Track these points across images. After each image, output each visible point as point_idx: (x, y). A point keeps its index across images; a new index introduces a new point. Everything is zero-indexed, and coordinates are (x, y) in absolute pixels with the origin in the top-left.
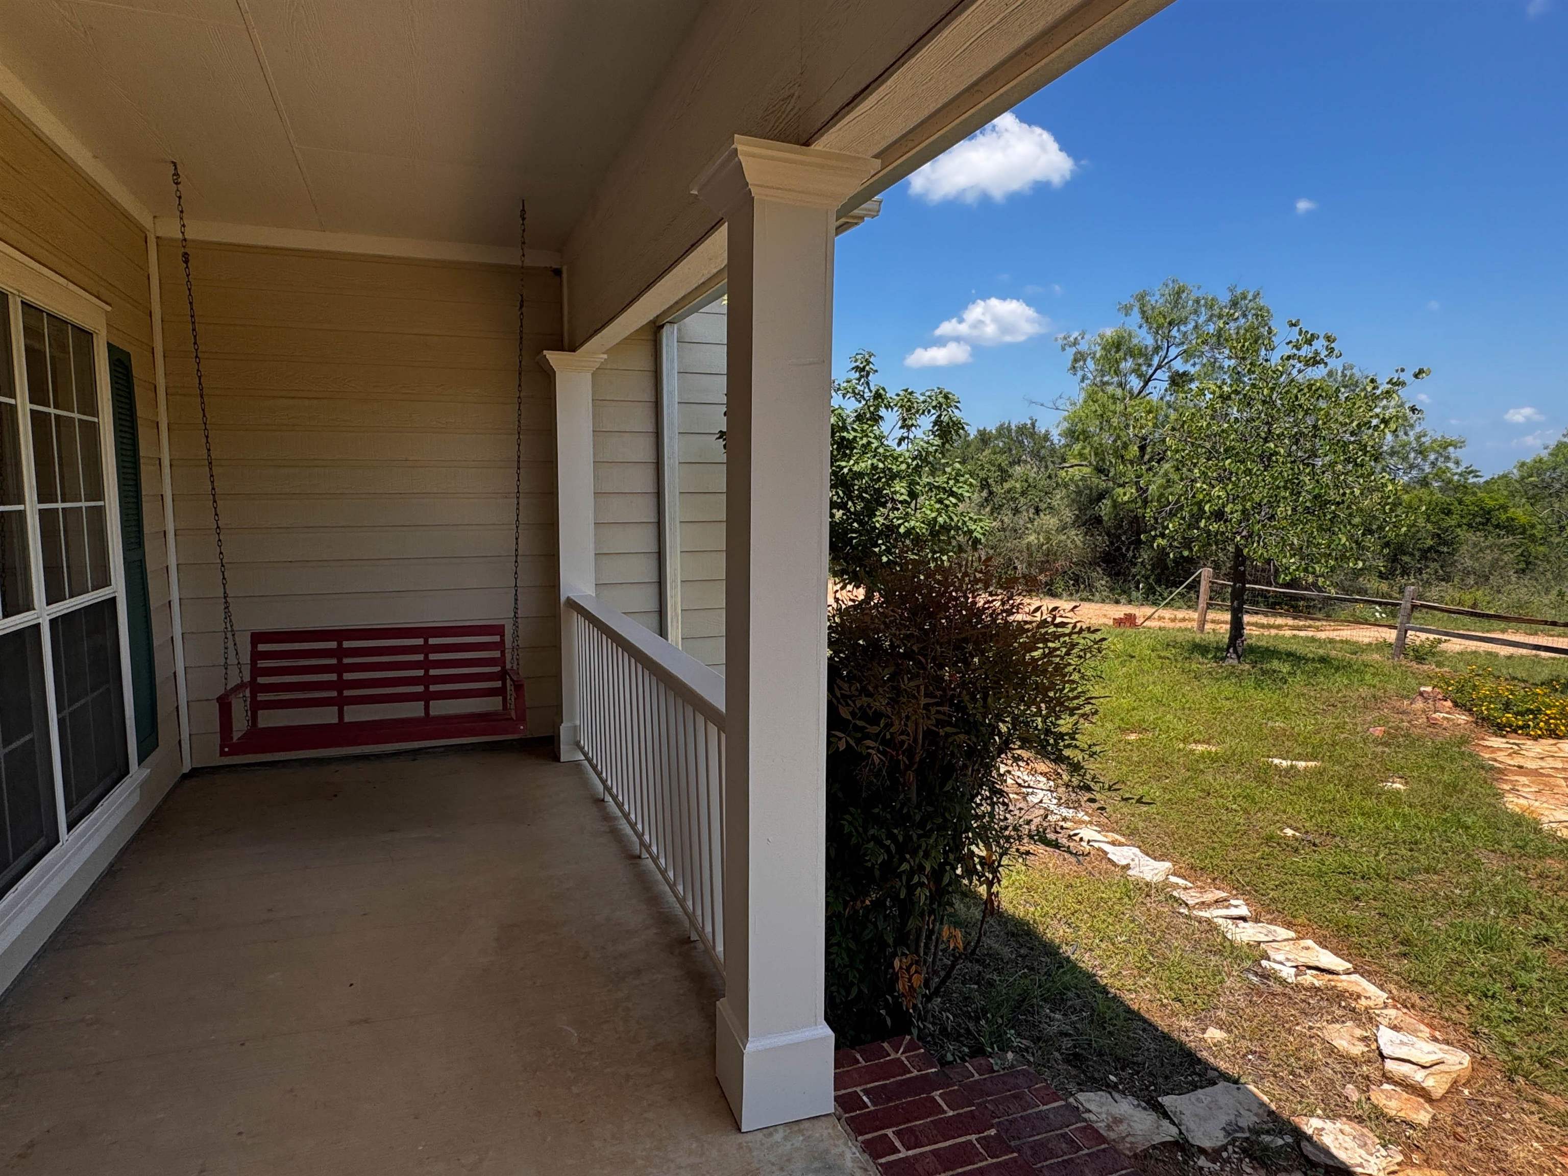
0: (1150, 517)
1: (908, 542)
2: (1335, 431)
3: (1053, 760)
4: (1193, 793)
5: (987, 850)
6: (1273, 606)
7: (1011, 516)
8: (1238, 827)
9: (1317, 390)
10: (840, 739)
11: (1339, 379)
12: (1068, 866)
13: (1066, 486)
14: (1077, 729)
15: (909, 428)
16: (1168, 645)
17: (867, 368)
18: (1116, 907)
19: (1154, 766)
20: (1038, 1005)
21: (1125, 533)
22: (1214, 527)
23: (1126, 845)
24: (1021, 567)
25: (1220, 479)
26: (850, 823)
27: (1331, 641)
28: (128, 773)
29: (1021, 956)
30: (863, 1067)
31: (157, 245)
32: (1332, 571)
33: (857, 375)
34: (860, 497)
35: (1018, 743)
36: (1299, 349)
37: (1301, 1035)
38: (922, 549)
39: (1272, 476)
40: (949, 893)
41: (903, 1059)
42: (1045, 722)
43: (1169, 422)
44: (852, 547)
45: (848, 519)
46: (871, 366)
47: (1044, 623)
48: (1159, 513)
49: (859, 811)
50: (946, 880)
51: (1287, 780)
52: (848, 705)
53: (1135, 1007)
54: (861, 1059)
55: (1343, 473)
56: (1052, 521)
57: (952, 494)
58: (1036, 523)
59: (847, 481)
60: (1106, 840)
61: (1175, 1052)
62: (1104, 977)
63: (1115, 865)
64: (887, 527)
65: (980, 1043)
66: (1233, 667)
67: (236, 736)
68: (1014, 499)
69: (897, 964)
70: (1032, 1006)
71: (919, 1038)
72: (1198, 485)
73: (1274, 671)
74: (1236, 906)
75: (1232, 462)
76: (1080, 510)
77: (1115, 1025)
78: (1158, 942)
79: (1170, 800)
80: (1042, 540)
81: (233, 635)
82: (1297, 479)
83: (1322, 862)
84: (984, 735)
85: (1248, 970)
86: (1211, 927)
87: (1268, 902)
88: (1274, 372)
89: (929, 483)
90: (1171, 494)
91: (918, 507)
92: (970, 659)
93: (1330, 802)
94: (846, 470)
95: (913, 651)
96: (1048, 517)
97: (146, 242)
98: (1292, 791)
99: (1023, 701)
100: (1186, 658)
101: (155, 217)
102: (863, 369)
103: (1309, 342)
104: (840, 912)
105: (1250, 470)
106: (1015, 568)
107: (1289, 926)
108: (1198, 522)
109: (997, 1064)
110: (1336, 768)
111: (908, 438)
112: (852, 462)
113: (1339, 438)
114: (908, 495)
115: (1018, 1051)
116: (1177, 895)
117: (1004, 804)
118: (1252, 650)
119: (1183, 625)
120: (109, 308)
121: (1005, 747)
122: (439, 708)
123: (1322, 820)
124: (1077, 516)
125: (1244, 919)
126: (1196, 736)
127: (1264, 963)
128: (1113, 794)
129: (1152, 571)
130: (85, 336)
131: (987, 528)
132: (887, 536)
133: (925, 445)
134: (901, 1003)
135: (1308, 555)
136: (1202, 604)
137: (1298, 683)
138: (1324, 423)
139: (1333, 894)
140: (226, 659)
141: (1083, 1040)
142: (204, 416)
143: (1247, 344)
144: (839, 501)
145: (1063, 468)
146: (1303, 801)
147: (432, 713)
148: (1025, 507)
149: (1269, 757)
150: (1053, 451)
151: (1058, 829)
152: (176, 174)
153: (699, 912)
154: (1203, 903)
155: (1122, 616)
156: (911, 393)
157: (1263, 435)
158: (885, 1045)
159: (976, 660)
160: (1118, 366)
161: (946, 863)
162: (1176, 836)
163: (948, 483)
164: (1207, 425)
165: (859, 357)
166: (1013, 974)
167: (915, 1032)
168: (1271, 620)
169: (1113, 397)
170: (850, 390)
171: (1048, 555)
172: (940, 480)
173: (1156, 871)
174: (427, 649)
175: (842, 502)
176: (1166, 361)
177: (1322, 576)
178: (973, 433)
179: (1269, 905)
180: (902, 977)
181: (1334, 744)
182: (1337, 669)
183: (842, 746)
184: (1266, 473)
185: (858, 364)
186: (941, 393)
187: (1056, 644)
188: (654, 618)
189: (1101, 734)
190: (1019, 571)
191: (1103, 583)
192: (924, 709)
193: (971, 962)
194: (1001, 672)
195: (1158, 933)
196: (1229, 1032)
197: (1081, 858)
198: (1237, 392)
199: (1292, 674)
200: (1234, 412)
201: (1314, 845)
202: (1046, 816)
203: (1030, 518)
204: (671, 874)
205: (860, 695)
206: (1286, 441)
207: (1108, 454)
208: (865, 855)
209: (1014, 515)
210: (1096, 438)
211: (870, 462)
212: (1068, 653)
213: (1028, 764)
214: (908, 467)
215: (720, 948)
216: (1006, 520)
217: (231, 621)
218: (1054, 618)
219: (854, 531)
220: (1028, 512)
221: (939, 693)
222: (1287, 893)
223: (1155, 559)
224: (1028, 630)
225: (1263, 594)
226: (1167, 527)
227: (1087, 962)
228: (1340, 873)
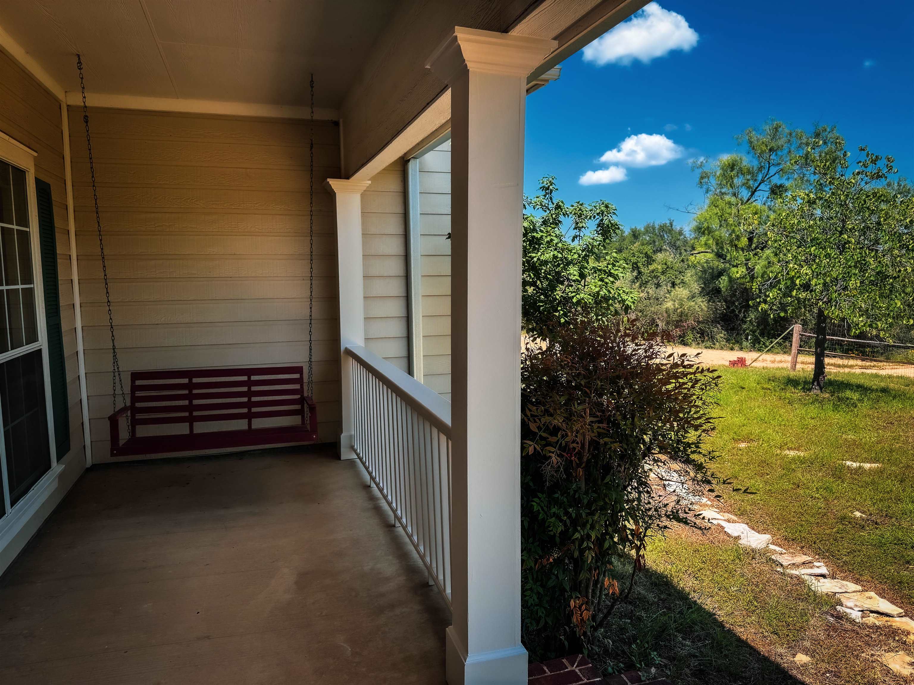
0: (756, 288)
1: (579, 308)
2: (893, 226)
3: (683, 462)
4: (787, 486)
5: (636, 525)
6: (846, 351)
7: (654, 289)
8: (820, 510)
9: (881, 196)
10: (531, 445)
11: (896, 188)
12: (695, 536)
13: (694, 267)
14: (700, 440)
15: (580, 229)
16: (769, 380)
17: (551, 187)
18: (731, 566)
19: (759, 466)
20: (674, 635)
21: (737, 300)
22: (803, 295)
23: (738, 522)
24: (661, 325)
25: (806, 261)
26: (538, 504)
27: (890, 377)
28: (50, 468)
29: (661, 600)
30: (548, 676)
31: (68, 110)
32: (890, 326)
33: (544, 193)
34: (545, 278)
35: (658, 449)
36: (866, 167)
37: (865, 660)
38: (589, 313)
39: (845, 259)
40: (608, 554)
41: (577, 671)
42: (677, 435)
43: (769, 221)
44: (540, 313)
45: (536, 293)
46: (553, 186)
47: (676, 365)
48: (763, 285)
49: (544, 496)
50: (606, 545)
51: (856, 477)
52: (535, 422)
53: (744, 638)
54: (547, 670)
55: (899, 256)
56: (684, 292)
57: (610, 274)
58: (672, 294)
59: (536, 267)
60: (723, 518)
61: (773, 670)
62: (721, 615)
63: (729, 535)
64: (564, 298)
65: (632, 661)
66: (817, 395)
67: (121, 443)
68: (656, 277)
69: (572, 603)
70: (669, 635)
71: (589, 656)
72: (791, 265)
73: (848, 399)
74: (818, 567)
75: (816, 249)
76: (705, 283)
77: (730, 650)
78: (760, 592)
79: (770, 490)
80: (677, 306)
81: (119, 374)
82: (864, 260)
83: (882, 536)
84: (632, 444)
85: (827, 613)
86: (800, 581)
87: (841, 564)
88: (848, 184)
89: (594, 268)
90: (772, 272)
91: (586, 284)
92: (622, 390)
93: (888, 493)
94: (535, 259)
95: (581, 384)
96: (682, 289)
97: (60, 109)
98: (860, 484)
99: (661, 420)
100: (783, 389)
101: (66, 92)
102: (548, 188)
103: (874, 162)
104: (531, 567)
105: (829, 255)
106: (657, 325)
107: (857, 581)
108: (791, 291)
109: (644, 676)
110: (893, 468)
111: (579, 236)
112: (539, 254)
113: (895, 230)
114: (579, 276)
115: (657, 667)
116: (775, 558)
117: (648, 492)
118: (831, 383)
119: (781, 365)
120: (35, 154)
121: (648, 451)
122: (259, 424)
123: (882, 506)
124: (703, 288)
125: (823, 576)
126: (790, 445)
127: (839, 608)
128: (729, 486)
129: (758, 327)
130: (20, 174)
131: (636, 298)
132: (564, 305)
133: (591, 241)
134: (575, 632)
135: (873, 315)
136: (794, 350)
137: (864, 407)
138: (885, 220)
139: (890, 559)
140: (115, 390)
141: (706, 660)
142: (99, 226)
143: (828, 164)
144: (531, 280)
145: (692, 254)
146: (867, 492)
147: (253, 427)
148: (664, 283)
149: (843, 460)
150: (685, 242)
151: (687, 510)
152: (80, 62)
153: (434, 565)
154: (794, 564)
155: (736, 359)
156: (581, 205)
157: (839, 229)
158: (564, 661)
159: (626, 391)
160: (733, 181)
161: (607, 533)
162: (774, 516)
163: (607, 267)
164: (797, 223)
165: (545, 180)
166: (655, 613)
167: (586, 652)
168: (845, 362)
169: (730, 203)
170: (539, 203)
171: (681, 316)
172: (602, 265)
173: (760, 541)
174: (249, 383)
175: (533, 281)
176: (768, 177)
177: (883, 330)
178: (627, 232)
179: (842, 566)
180: (576, 613)
181: (891, 451)
182: (894, 397)
183: (531, 450)
184: (841, 256)
185: (544, 184)
186: (603, 204)
187: (685, 380)
188: (405, 362)
189: (720, 442)
190: (660, 327)
191: (722, 335)
192: (589, 425)
193: (626, 603)
194: (644, 399)
195: (761, 586)
196: (812, 657)
197: (705, 532)
198: (821, 199)
199: (861, 400)
200: (818, 212)
201: (876, 523)
202: (678, 501)
203: (668, 290)
204: (415, 538)
205: (544, 415)
206: (857, 233)
207: (726, 244)
208: (549, 527)
209: (657, 288)
210: (717, 233)
211: (552, 253)
212: (693, 387)
213: (665, 464)
214: (579, 256)
215: (449, 590)
216: (650, 291)
217: (117, 365)
218: (683, 361)
219: (542, 301)
220: (667, 286)
221: (599, 414)
222: (856, 558)
223: (759, 318)
224: (664, 370)
225: (840, 343)
226: (769, 296)
227: (709, 604)
228: (895, 544)
